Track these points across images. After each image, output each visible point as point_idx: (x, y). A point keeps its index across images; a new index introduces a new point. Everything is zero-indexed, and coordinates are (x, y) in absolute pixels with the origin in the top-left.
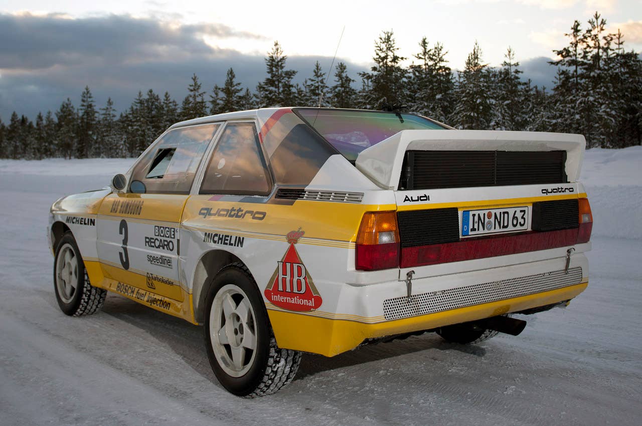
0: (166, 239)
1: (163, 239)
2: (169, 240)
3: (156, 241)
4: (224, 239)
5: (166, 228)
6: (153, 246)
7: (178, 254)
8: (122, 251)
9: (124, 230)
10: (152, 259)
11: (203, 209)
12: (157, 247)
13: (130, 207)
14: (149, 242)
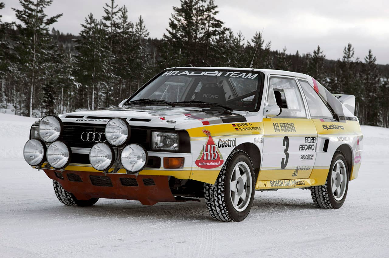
0: (310, 144)
1: (309, 144)
2: (312, 144)
3: (306, 146)
4: (345, 139)
5: (311, 138)
6: (304, 150)
7: (315, 151)
8: (285, 156)
9: (286, 142)
10: (303, 157)
11: (323, 126)
12: (305, 150)
13: (287, 127)
14: (302, 147)
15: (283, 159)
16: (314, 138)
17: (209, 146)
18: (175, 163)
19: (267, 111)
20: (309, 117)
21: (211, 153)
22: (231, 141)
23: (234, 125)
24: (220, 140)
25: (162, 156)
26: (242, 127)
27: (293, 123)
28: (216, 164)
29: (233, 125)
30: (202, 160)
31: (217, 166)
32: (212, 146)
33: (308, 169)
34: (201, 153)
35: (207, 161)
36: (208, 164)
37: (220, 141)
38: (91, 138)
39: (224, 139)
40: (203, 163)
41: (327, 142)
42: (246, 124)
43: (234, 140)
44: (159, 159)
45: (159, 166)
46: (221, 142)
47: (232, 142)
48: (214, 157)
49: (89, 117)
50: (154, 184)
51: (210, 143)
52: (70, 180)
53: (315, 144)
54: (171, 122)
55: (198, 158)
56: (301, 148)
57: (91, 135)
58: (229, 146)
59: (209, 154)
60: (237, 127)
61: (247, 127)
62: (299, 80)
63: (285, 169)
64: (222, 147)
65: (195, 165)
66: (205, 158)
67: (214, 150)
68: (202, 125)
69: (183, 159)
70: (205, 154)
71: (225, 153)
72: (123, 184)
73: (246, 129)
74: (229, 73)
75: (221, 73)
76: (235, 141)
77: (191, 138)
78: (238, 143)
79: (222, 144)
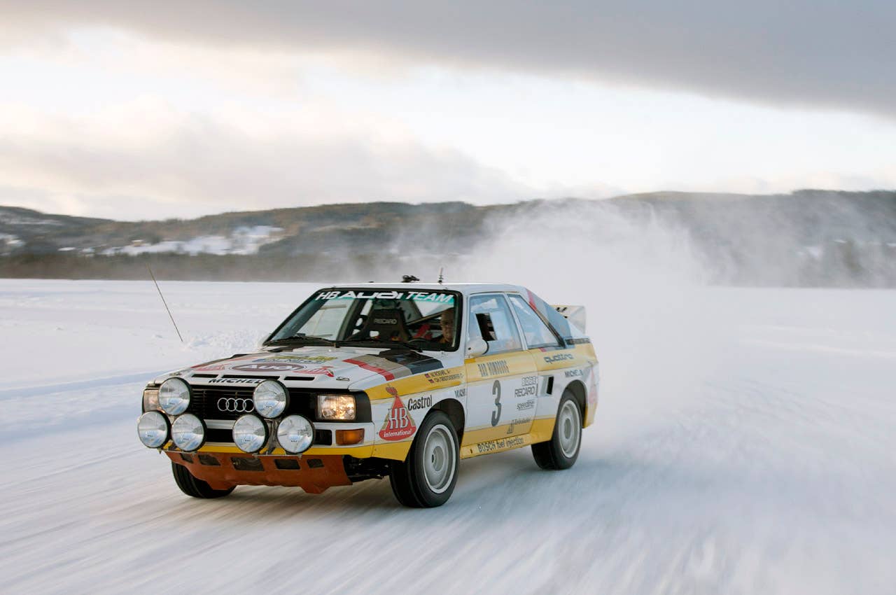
0: (529, 386)
1: (527, 387)
2: (531, 386)
3: (523, 390)
4: (575, 373)
5: (530, 378)
6: (521, 396)
7: (536, 395)
8: (496, 409)
9: (497, 389)
10: (520, 407)
11: (546, 358)
12: (523, 395)
13: (497, 368)
14: (518, 393)
15: (494, 413)
16: (534, 378)
17: (396, 410)
18: (351, 437)
19: (470, 349)
20: (525, 348)
21: (399, 420)
22: (425, 399)
24: (411, 400)
25: (333, 428)
26: (438, 377)
27: (505, 361)
28: (406, 433)
29: (425, 375)
30: (388, 430)
31: (408, 436)
32: (401, 409)
33: (528, 421)
34: (386, 421)
35: (394, 430)
36: (396, 434)
38: (231, 407)
39: (416, 397)
40: (389, 433)
41: (551, 380)
42: (443, 372)
43: (428, 398)
44: (329, 432)
45: (330, 443)
46: (412, 402)
47: (426, 401)
48: (404, 424)
49: (225, 376)
50: (323, 466)
51: (398, 405)
52: (202, 463)
53: (535, 386)
54: (344, 379)
55: (383, 428)
57: (232, 403)
58: (422, 407)
59: (397, 421)
60: (431, 378)
61: (445, 375)
62: (509, 295)
63: (497, 425)
64: (414, 409)
65: (378, 438)
66: (392, 427)
67: (403, 415)
68: (385, 381)
69: (362, 430)
70: (392, 422)
71: (418, 416)
72: (279, 467)
73: (443, 379)
74: (412, 293)
75: (401, 294)
76: (430, 399)
77: (372, 402)
78: (435, 401)
79: (413, 404)
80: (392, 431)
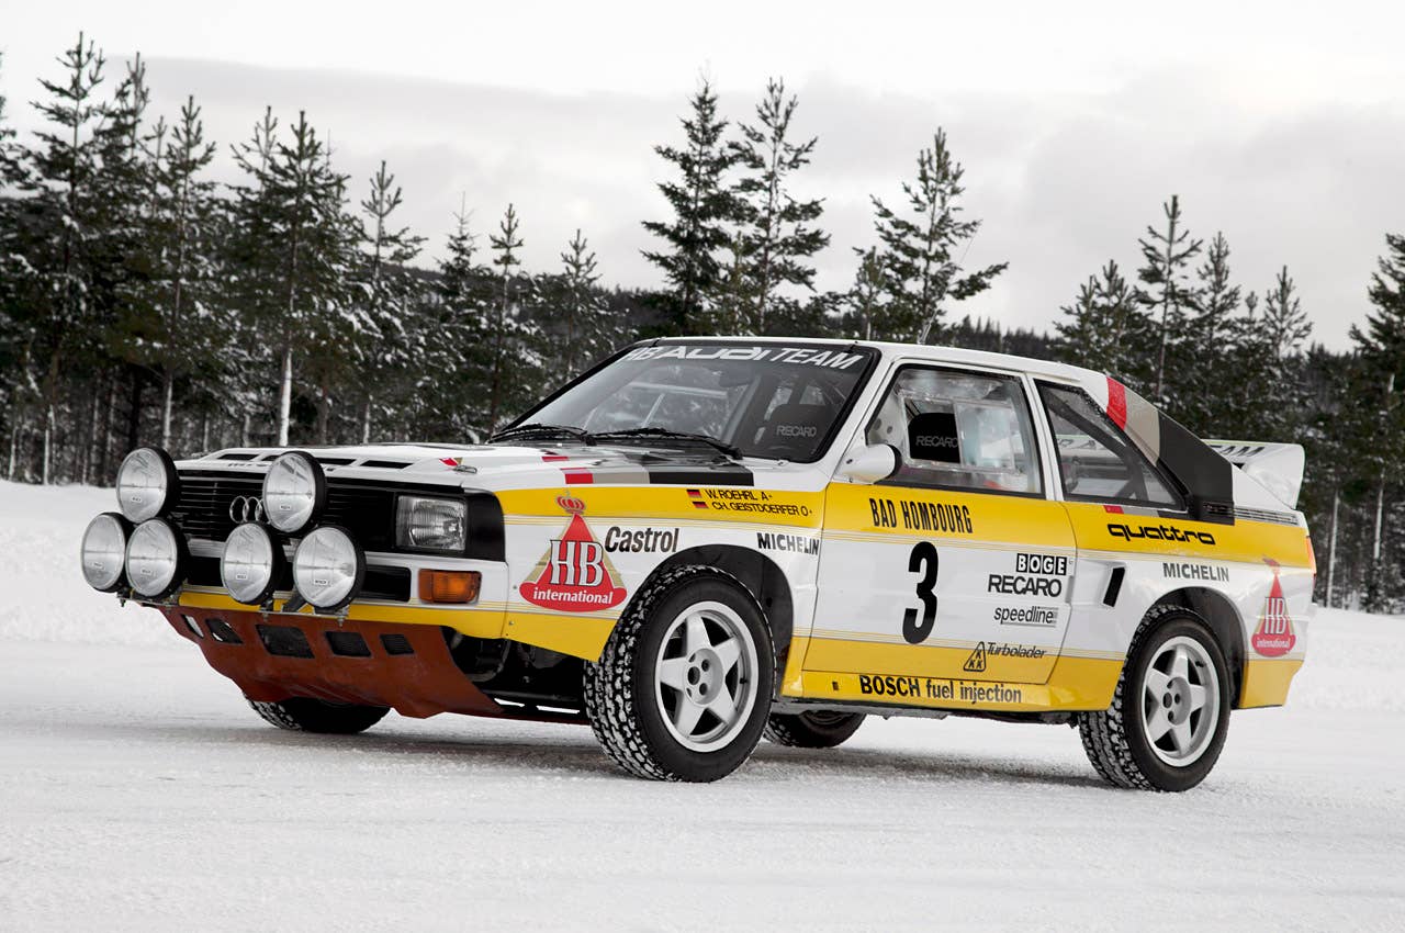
0: (1041, 576)
1: (1035, 576)
2: (1050, 578)
3: (1020, 581)
4: (1201, 571)
5: (1045, 557)
6: (1009, 592)
7: (1068, 600)
8: (920, 606)
9: (924, 563)
11: (1110, 527)
12: (1017, 592)
13: (934, 516)
14: (999, 583)
15: (911, 614)
16: (1061, 560)
17: (571, 545)
19: (850, 461)
20: (1054, 494)
21: (577, 567)
22: (657, 534)
23: (692, 492)
24: (617, 529)
25: (415, 565)
26: (727, 501)
27: (964, 508)
28: (596, 598)
29: (689, 491)
30: (545, 583)
31: (604, 606)
32: (584, 546)
33: (1036, 653)
34: (540, 564)
35: (562, 586)
36: (567, 596)
37: (615, 533)
38: (251, 514)
39: (632, 527)
40: (549, 592)
41: (1118, 575)
42: (747, 494)
43: (668, 533)
44: (405, 574)
45: (404, 595)
46: (618, 535)
47: (660, 538)
48: (591, 577)
50: (412, 652)
51: (578, 534)
53: (1063, 579)
54: (465, 470)
55: (532, 578)
56: (997, 585)
57: (252, 506)
58: (647, 550)
59: (571, 570)
60: (705, 498)
61: (750, 501)
62: (1042, 383)
63: (924, 643)
64: (622, 550)
65: (517, 598)
66: (555, 580)
67: (591, 559)
68: (561, 483)
69: (477, 576)
70: (557, 568)
71: (633, 571)
72: (337, 650)
73: (742, 507)
75: (766, 353)
76: (672, 537)
77: (507, 518)
78: (683, 544)
79: (619, 540)
80: (555, 588)
